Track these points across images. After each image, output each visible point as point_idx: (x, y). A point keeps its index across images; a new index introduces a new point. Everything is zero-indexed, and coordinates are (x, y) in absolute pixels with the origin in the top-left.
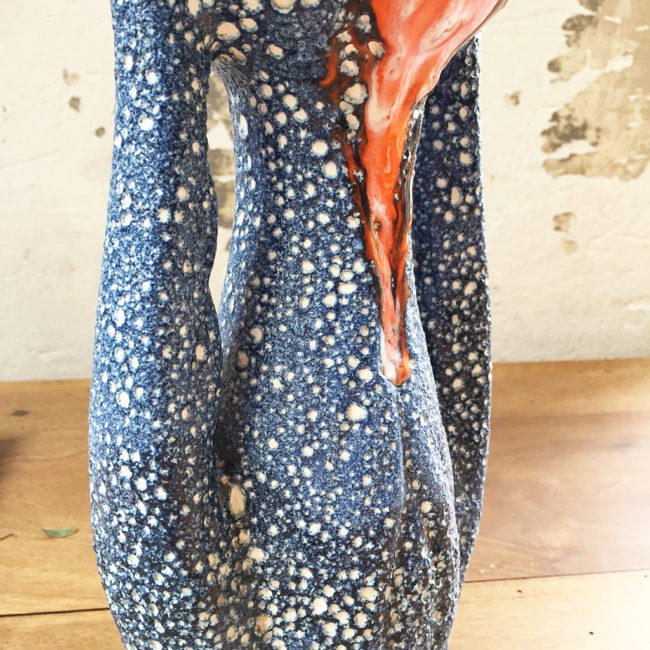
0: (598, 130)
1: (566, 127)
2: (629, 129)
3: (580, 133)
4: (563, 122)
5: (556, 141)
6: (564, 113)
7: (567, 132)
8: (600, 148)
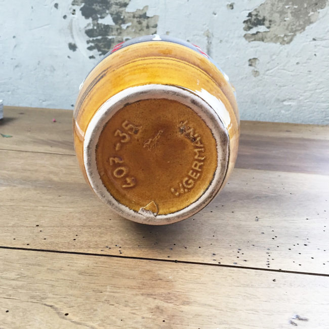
0: (270, 21)
1: (255, 19)
2: (285, 21)
3: (262, 22)
4: (254, 17)
5: (250, 26)
6: (255, 13)
7: (255, 22)
8: (271, 29)
